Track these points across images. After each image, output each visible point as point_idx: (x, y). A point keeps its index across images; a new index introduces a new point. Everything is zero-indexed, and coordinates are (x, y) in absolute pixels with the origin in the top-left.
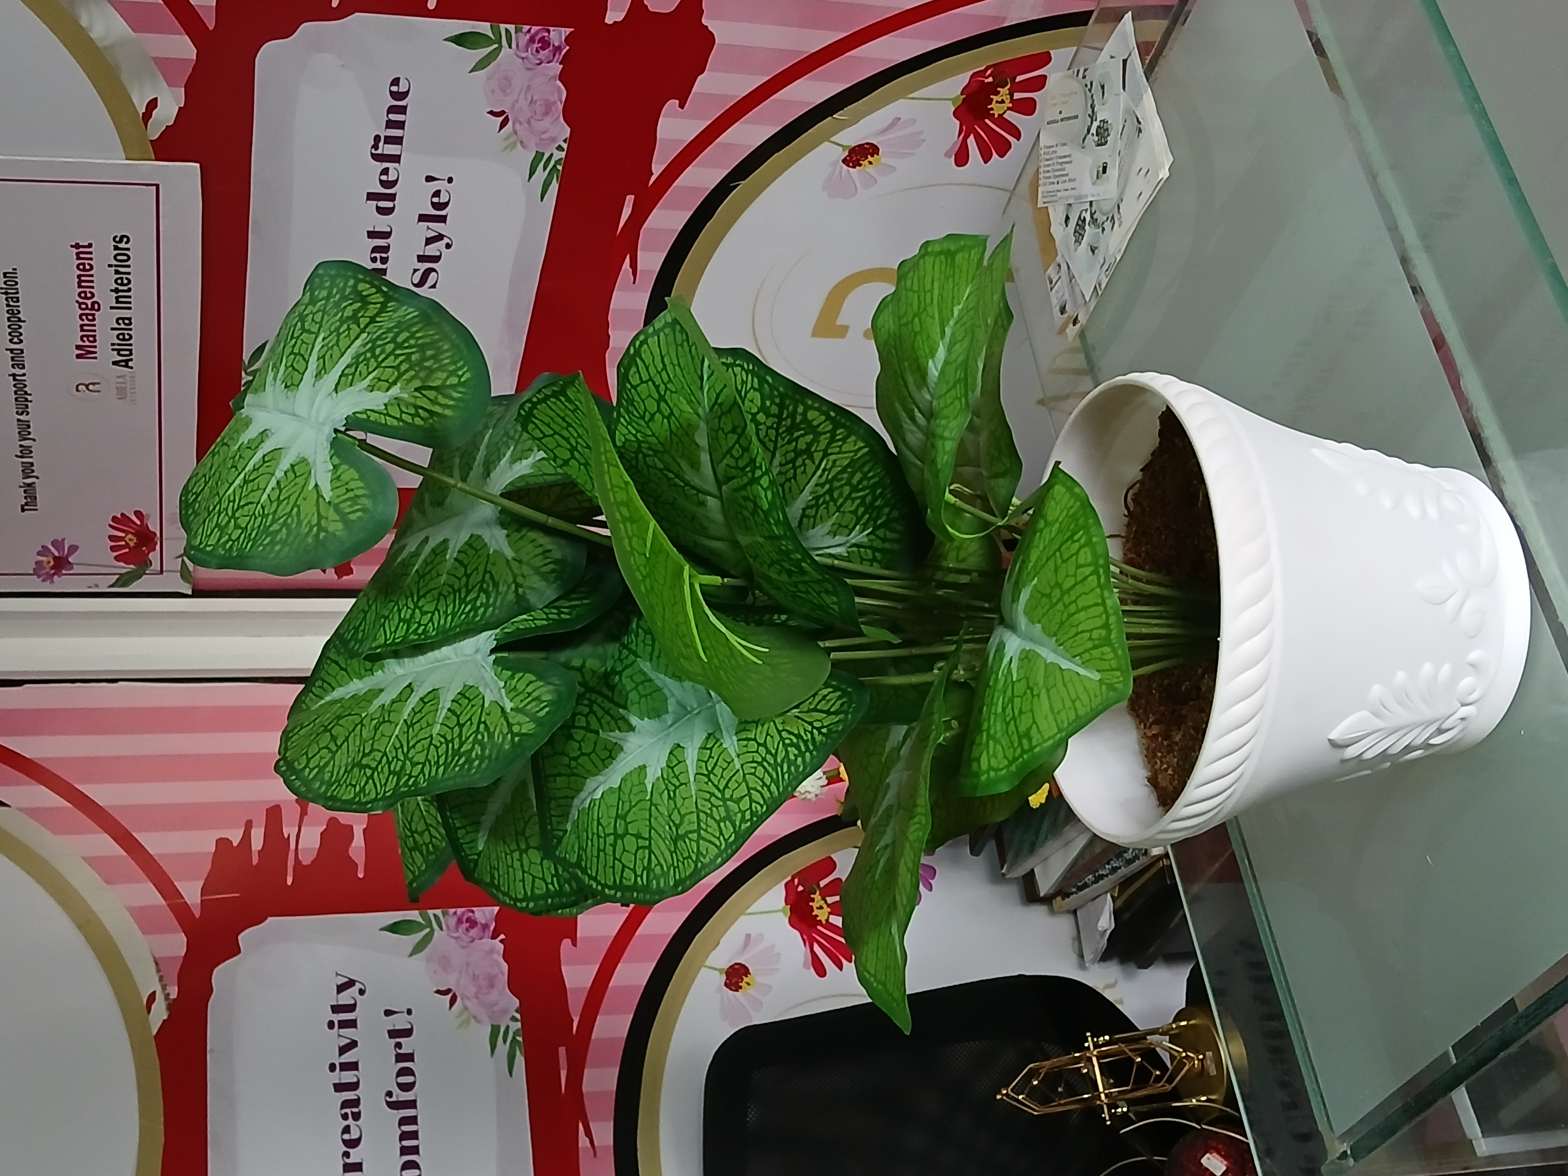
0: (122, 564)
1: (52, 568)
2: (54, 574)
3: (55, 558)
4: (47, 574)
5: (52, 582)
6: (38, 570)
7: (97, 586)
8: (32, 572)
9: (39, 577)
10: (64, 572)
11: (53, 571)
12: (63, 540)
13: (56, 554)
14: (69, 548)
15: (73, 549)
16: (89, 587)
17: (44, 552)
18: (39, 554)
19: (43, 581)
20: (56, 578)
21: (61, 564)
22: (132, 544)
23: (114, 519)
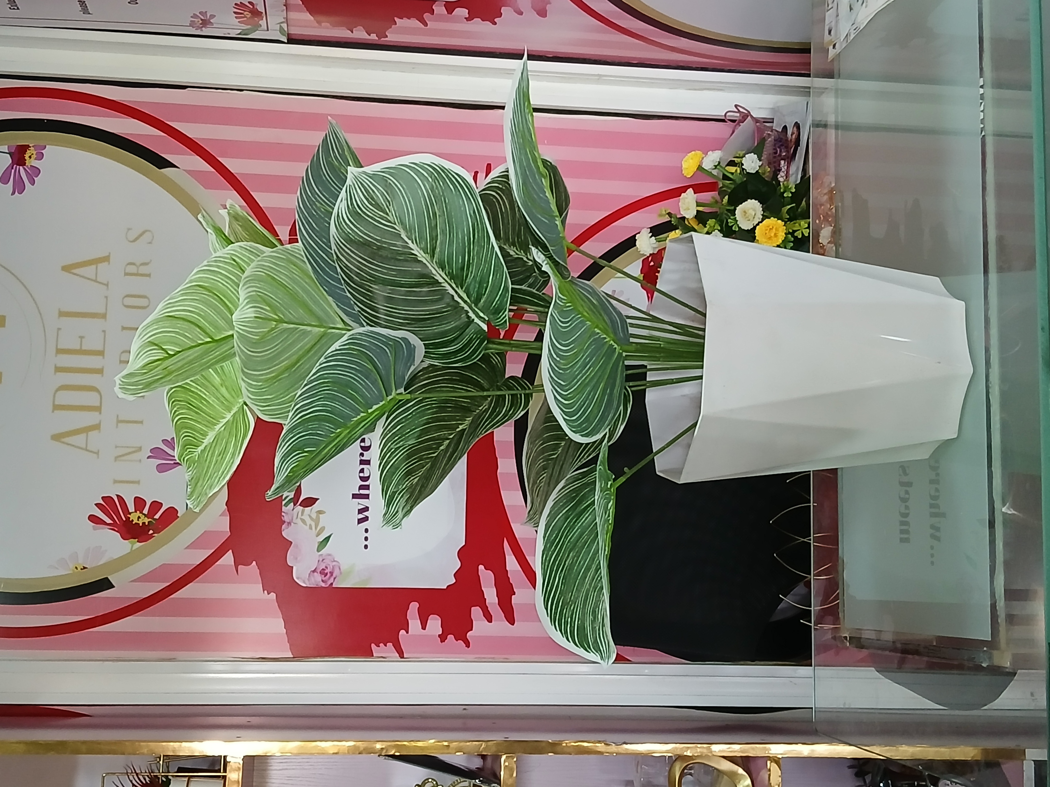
0: (243, 25)
1: (201, 24)
2: (202, 27)
3: (202, 20)
4: (198, 26)
5: (202, 30)
6: (192, 25)
7: (229, 34)
8: (189, 25)
9: (193, 27)
10: (208, 26)
11: (201, 26)
12: (206, 12)
13: (203, 18)
14: (210, 15)
15: (213, 16)
16: (224, 34)
17: (195, 16)
18: (192, 17)
19: (196, 29)
20: (203, 29)
21: (205, 23)
22: (248, 16)
23: (236, 4)
